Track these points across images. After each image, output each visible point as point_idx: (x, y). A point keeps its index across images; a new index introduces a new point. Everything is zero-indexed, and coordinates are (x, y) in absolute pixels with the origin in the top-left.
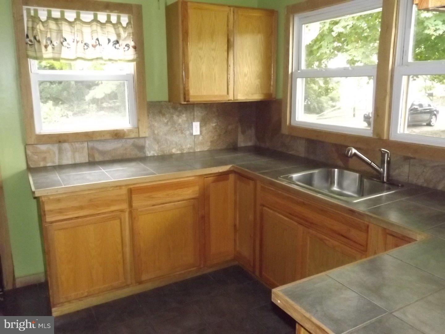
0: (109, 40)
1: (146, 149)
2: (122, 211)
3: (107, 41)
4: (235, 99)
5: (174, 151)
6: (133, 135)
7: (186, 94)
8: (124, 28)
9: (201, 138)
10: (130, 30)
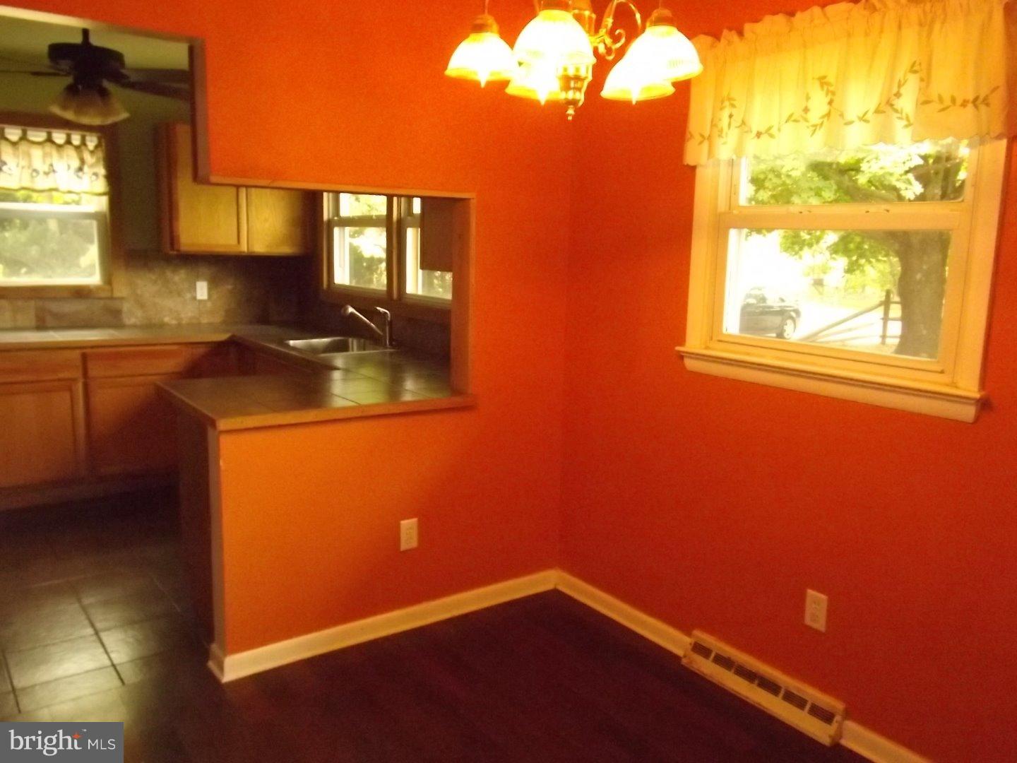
0: (69, 167)
1: (124, 315)
2: (74, 380)
3: (67, 167)
4: (250, 251)
5: (166, 319)
6: (103, 295)
7: (173, 240)
8: (92, 152)
9: (209, 304)
10: (100, 154)
